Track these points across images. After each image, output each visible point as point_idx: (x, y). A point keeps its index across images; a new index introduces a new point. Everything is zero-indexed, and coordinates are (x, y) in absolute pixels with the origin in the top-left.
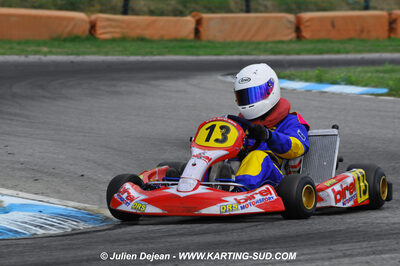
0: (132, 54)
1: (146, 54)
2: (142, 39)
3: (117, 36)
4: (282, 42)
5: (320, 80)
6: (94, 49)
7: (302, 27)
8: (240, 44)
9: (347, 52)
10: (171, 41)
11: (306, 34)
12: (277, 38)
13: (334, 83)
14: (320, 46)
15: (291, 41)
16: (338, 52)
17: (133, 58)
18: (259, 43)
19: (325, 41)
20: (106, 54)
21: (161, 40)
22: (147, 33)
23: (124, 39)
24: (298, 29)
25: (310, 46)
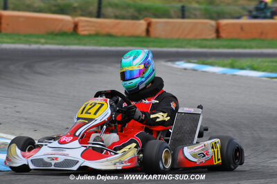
0: (103, 45)
1: (112, 45)
2: (110, 35)
3: (92, 32)
4: (206, 40)
5: (232, 67)
6: (76, 41)
7: (221, 30)
8: (178, 40)
9: (251, 48)
10: (130, 37)
11: (223, 34)
12: (203, 37)
13: (242, 69)
14: (233, 43)
15: (212, 40)
16: (245, 48)
17: (103, 48)
18: (190, 40)
19: (236, 40)
20: (85, 45)
21: (123, 36)
22: (113, 31)
23: (97, 35)
24: (218, 31)
25: (225, 43)
